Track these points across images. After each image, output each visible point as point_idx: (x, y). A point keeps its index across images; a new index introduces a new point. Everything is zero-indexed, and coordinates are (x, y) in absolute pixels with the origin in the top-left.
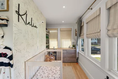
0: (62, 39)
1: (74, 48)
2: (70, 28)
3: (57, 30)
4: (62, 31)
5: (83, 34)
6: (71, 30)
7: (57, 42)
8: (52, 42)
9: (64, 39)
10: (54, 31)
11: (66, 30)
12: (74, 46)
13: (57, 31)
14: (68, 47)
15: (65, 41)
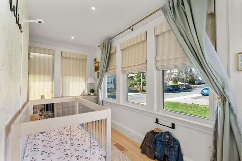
0: (66, 75)
1: (92, 94)
2: (83, 55)
3: (52, 53)
4: (66, 58)
5: (115, 67)
6: (85, 59)
7: (51, 83)
8: (37, 83)
9: (69, 75)
10: (42, 55)
11: (75, 57)
12: (92, 91)
13: (51, 56)
14: (81, 94)
15: (73, 81)
